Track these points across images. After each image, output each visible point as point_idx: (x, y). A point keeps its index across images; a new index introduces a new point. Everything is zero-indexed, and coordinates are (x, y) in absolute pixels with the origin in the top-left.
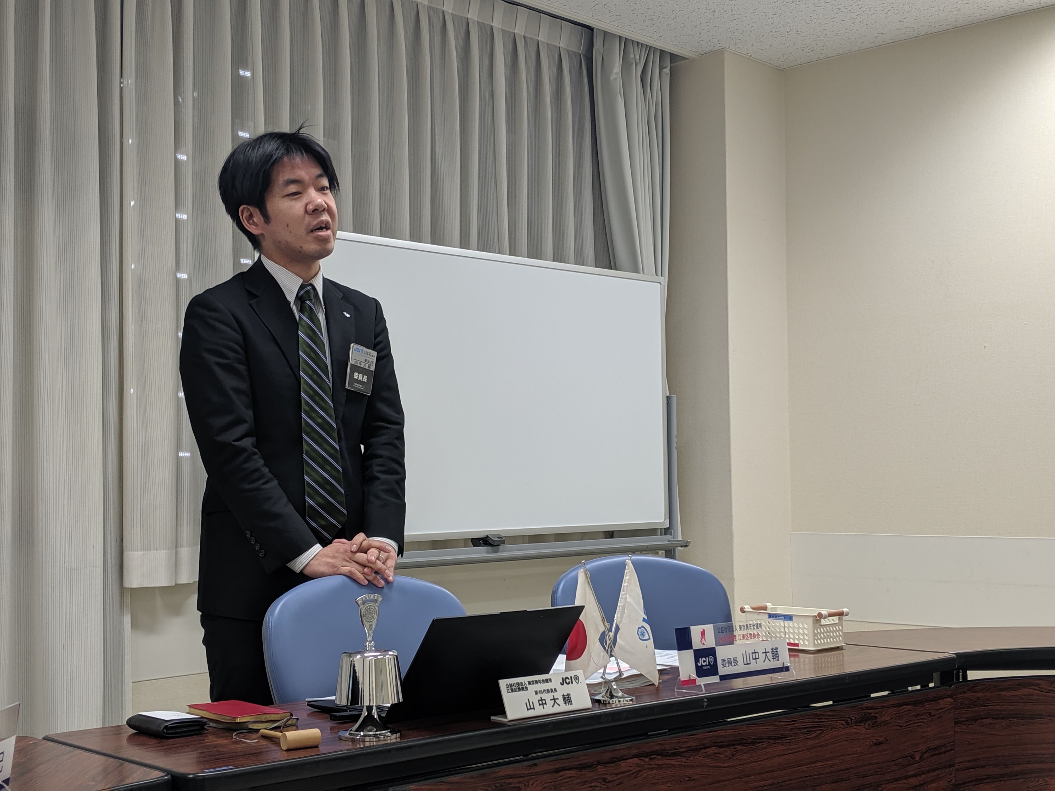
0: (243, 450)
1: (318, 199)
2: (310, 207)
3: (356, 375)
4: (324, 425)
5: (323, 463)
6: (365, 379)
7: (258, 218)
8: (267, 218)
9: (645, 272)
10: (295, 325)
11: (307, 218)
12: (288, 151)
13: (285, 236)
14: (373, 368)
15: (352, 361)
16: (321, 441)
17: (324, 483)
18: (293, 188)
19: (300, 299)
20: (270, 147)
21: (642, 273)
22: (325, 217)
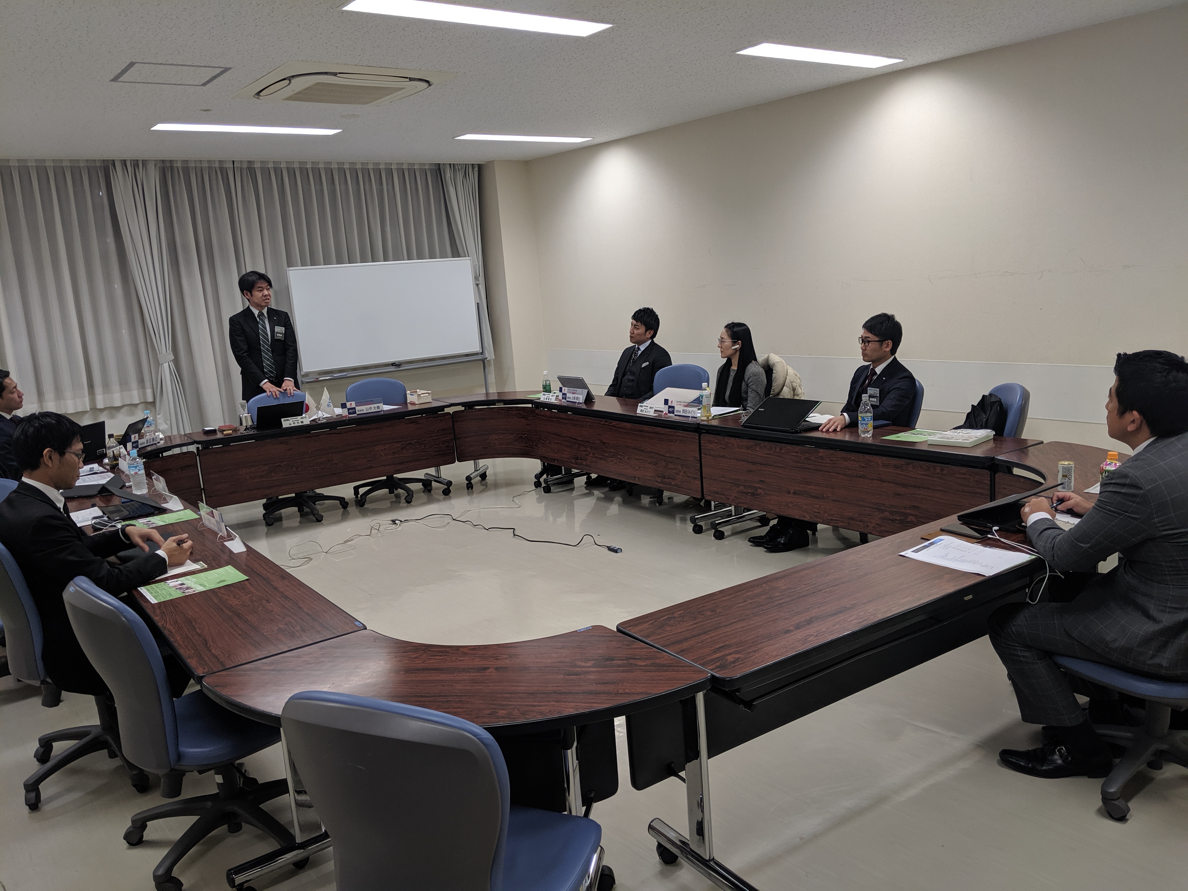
0: (243, 357)
1: (266, 292)
2: (264, 295)
3: (278, 335)
4: (267, 350)
5: (268, 360)
6: (281, 335)
7: (249, 294)
8: (252, 296)
9: (470, 255)
10: (258, 323)
11: (263, 297)
12: (260, 279)
13: (256, 301)
14: (284, 332)
15: (276, 331)
16: (267, 354)
17: (268, 365)
18: (260, 289)
19: (259, 316)
20: (254, 278)
21: (467, 256)
22: (268, 297)
